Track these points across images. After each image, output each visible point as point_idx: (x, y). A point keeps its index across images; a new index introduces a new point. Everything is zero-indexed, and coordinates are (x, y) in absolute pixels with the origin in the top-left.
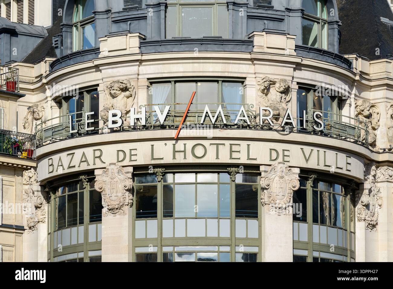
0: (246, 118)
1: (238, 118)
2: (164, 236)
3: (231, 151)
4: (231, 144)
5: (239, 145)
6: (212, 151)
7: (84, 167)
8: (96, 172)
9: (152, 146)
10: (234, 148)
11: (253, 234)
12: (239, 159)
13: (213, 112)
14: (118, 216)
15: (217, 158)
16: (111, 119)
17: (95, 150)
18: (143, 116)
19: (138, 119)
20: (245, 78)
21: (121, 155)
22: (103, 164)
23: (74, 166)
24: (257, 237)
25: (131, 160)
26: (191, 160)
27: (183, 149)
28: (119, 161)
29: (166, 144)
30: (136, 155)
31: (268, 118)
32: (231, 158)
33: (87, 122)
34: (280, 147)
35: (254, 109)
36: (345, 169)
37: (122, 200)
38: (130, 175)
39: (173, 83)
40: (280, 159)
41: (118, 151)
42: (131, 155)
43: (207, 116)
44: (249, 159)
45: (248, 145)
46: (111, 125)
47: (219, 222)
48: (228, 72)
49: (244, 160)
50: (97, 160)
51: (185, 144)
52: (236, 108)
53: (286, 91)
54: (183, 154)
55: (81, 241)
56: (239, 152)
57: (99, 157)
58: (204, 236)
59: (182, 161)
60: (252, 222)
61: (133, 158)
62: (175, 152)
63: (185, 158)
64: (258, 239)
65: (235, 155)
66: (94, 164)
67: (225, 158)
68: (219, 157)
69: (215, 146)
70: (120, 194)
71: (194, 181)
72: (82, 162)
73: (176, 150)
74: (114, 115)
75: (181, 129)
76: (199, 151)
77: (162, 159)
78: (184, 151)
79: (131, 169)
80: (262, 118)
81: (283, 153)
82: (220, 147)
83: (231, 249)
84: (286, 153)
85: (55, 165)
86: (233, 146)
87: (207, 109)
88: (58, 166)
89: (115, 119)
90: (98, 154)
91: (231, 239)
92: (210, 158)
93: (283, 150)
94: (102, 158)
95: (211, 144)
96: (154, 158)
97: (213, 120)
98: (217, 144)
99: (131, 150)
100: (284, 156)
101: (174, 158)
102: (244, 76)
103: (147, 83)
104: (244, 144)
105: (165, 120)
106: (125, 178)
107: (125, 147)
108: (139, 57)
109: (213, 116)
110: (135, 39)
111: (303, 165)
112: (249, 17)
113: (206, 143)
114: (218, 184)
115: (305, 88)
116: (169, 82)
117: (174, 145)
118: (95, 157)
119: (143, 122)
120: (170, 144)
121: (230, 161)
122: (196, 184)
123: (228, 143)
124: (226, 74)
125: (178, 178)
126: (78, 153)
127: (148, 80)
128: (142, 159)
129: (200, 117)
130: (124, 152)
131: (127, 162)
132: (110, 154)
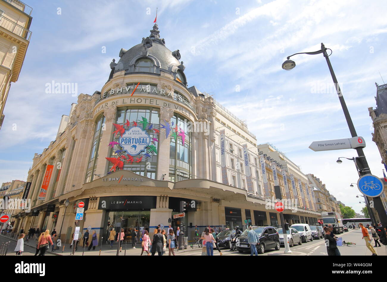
0: (156, 91)
1: (153, 91)
3: (150, 101)
5: (153, 100)
6: (144, 101)
7: (102, 109)
9: (124, 99)
14: (110, 122)
15: (145, 103)
18: (121, 90)
23: (99, 110)
26: (136, 103)
27: (134, 100)
28: (112, 105)
29: (128, 99)
31: (163, 93)
32: (150, 103)
33: (104, 95)
34: (167, 103)
35: (159, 90)
36: (188, 115)
37: (112, 117)
38: (115, 109)
40: (167, 106)
41: (112, 102)
43: (143, 90)
44: (156, 104)
45: (156, 100)
46: (111, 94)
49: (154, 104)
50: (106, 106)
53: (170, 89)
56: (153, 102)
59: (133, 103)
61: (117, 104)
62: (131, 101)
63: (134, 103)
66: (105, 109)
67: (148, 103)
70: (111, 115)
74: (112, 91)
75: (133, 94)
76: (139, 101)
77: (126, 103)
79: (116, 107)
80: (161, 92)
90: (106, 104)
92: (143, 103)
93: (168, 104)
96: (124, 103)
98: (146, 99)
101: (130, 103)
102: (157, 83)
104: (155, 100)
106: (114, 110)
107: (115, 101)
108: (124, 76)
109: (145, 90)
110: (123, 73)
111: (175, 110)
112: (160, 71)
113: (142, 99)
114: (146, 112)
115: (176, 92)
116: (133, 84)
117: (131, 99)
118: (105, 106)
119: (121, 92)
120: (130, 99)
121: (150, 104)
122: (138, 112)
123: (149, 99)
124: (151, 82)
125: (132, 111)
126: (101, 106)
127: (126, 83)
128: (120, 104)
129: (140, 90)
130: (114, 102)
131: (115, 105)
132: (110, 103)
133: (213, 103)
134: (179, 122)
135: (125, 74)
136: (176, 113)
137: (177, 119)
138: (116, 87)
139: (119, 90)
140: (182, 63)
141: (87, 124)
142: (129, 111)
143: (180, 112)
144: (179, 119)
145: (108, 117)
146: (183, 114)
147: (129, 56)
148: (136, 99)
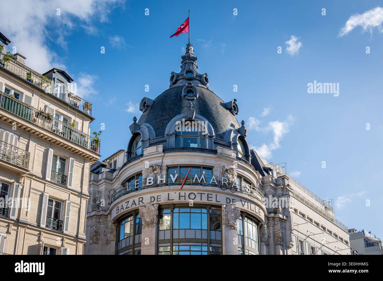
0: (215, 181)
1: (212, 181)
2: (174, 238)
3: (208, 197)
4: (208, 194)
5: (212, 194)
7: (134, 206)
8: (140, 208)
9: (169, 194)
10: (209, 196)
11: (218, 238)
12: (212, 201)
13: (199, 178)
14: (150, 228)
15: (201, 200)
16: (148, 181)
17: (139, 198)
18: (164, 179)
19: (162, 181)
20: (213, 167)
21: (153, 199)
22: (143, 204)
23: (129, 207)
24: (220, 240)
25: (157, 201)
26: (188, 200)
28: (151, 202)
29: (175, 193)
30: (160, 198)
31: (226, 183)
32: (208, 200)
33: (136, 184)
34: (231, 198)
35: (218, 178)
36: (258, 213)
37: (152, 220)
38: (157, 208)
39: (179, 167)
40: (231, 203)
41: (151, 197)
42: (157, 199)
43: (196, 179)
44: (216, 201)
45: (216, 195)
46: (148, 184)
47: (201, 231)
48: (206, 163)
49: (214, 202)
50: (141, 202)
51: (185, 193)
52: (210, 177)
54: (184, 197)
55: (131, 243)
56: (212, 198)
57: (142, 201)
58: (194, 238)
59: (184, 201)
60: (218, 233)
61: (159, 200)
62: (180, 196)
63: (185, 199)
64: (221, 241)
65: (210, 199)
66: (139, 204)
67: (205, 200)
68: (202, 199)
69: (200, 194)
70: (152, 218)
71: (189, 212)
72: (132, 204)
73: (181, 195)
74: (150, 180)
75: (183, 185)
76: (192, 196)
77: (173, 200)
78: (185, 196)
79: (158, 205)
80: (223, 182)
81: (233, 201)
82: (203, 195)
83: (208, 244)
84: (234, 200)
85: (120, 209)
86: (209, 195)
87: (196, 176)
88: (121, 209)
89: (150, 181)
90: (141, 199)
91: (207, 240)
92: (198, 200)
93: (233, 199)
94: (143, 201)
95: (198, 193)
96: (169, 199)
97: (199, 181)
98: (201, 194)
99: (157, 196)
100: (233, 202)
101: (179, 199)
102: (213, 165)
103: (166, 167)
104: (214, 194)
105: (175, 181)
106: (154, 210)
107: (155, 195)
108: (163, 155)
109: (199, 180)
110: (160, 148)
111: (242, 207)
112: (215, 143)
113: (196, 193)
114: (201, 213)
115: (240, 177)
116: (177, 167)
117: (180, 193)
118: (139, 201)
119: (164, 182)
120: (178, 193)
121: (208, 202)
122: (190, 213)
123: (206, 193)
124: (205, 164)
125: (182, 210)
126: (131, 201)
127: (167, 166)
128: (163, 200)
129: (193, 179)
130: (154, 197)
131: (155, 202)
132: (147, 198)
133: (288, 185)
134: (246, 223)
135: (165, 151)
136: (243, 212)
137: (243, 220)
138: (152, 171)
139: (162, 179)
140: (243, 123)
141: (98, 221)
142: (176, 210)
143: (247, 209)
144: (246, 219)
145: (147, 220)
146: (252, 212)
147: (163, 116)
148: (188, 193)
